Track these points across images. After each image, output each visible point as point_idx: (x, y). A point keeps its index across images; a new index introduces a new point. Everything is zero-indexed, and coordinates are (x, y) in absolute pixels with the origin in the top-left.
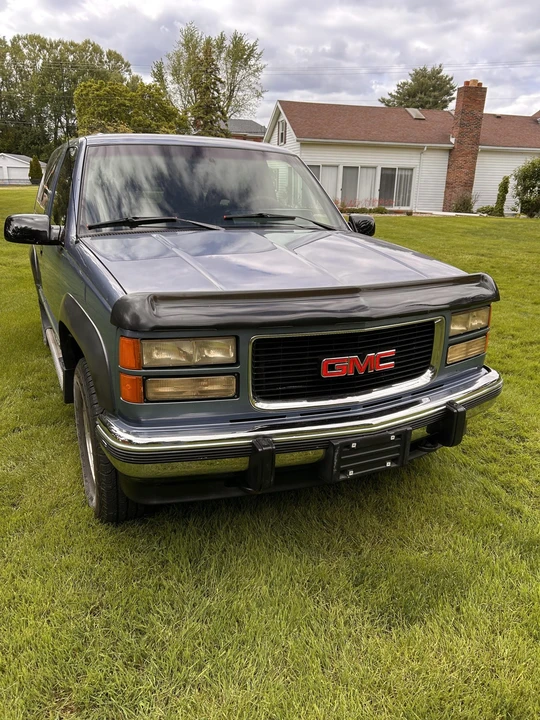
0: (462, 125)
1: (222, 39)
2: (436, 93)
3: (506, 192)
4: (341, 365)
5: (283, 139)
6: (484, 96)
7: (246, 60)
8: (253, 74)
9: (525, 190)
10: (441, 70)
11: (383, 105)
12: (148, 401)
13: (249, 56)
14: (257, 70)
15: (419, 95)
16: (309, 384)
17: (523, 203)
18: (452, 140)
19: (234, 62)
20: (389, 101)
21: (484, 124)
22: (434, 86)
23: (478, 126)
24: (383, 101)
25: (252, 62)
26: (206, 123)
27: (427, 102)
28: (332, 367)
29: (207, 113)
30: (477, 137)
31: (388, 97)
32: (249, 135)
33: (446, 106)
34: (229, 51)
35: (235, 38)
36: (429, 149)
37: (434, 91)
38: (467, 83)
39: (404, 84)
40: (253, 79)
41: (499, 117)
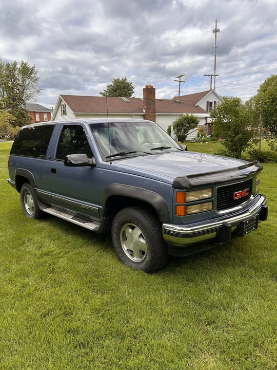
0: (147, 104)
1: (15, 64)
2: (126, 90)
3: (171, 132)
4: (238, 194)
5: (64, 112)
6: (155, 92)
7: (29, 75)
8: (34, 81)
9: (178, 131)
10: (126, 80)
11: (102, 96)
12: (188, 215)
13: (31, 73)
14: (36, 79)
15: (118, 91)
16: (229, 203)
17: (178, 136)
18: (144, 111)
19: (23, 76)
20: (104, 93)
21: (157, 104)
22: (124, 87)
23: (154, 105)
24: (101, 93)
25: (33, 75)
26: (14, 106)
27: (122, 94)
28: (236, 196)
29: (14, 101)
30: (154, 109)
31: (104, 92)
32: (37, 111)
33: (131, 96)
34: (20, 70)
35: (23, 64)
36: (135, 115)
37: (124, 89)
38: (147, 86)
39: (110, 86)
40: (34, 84)
41: (160, 100)
